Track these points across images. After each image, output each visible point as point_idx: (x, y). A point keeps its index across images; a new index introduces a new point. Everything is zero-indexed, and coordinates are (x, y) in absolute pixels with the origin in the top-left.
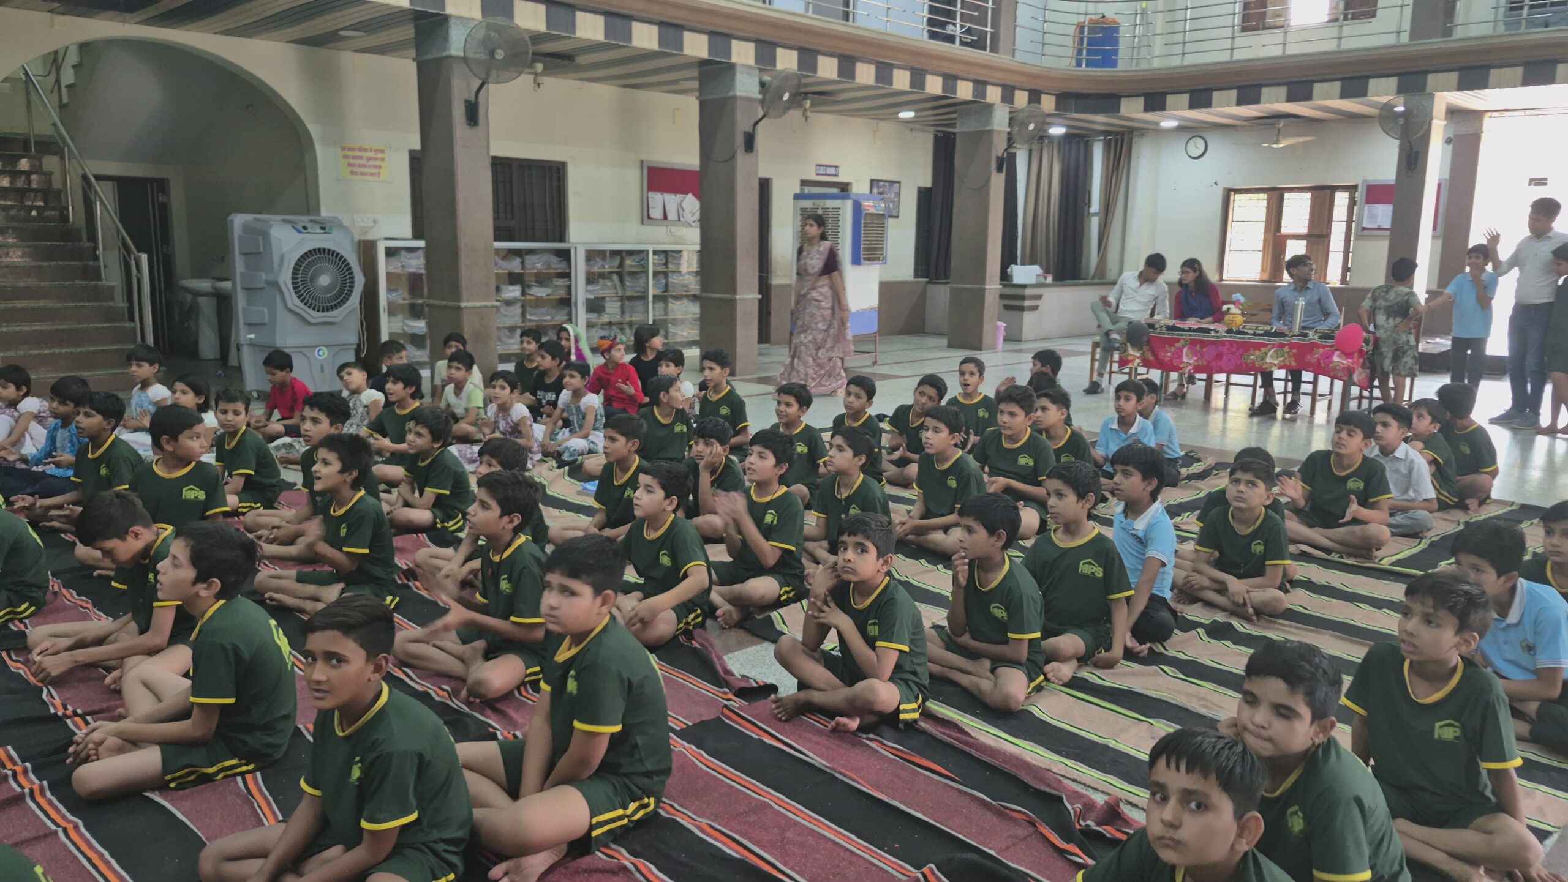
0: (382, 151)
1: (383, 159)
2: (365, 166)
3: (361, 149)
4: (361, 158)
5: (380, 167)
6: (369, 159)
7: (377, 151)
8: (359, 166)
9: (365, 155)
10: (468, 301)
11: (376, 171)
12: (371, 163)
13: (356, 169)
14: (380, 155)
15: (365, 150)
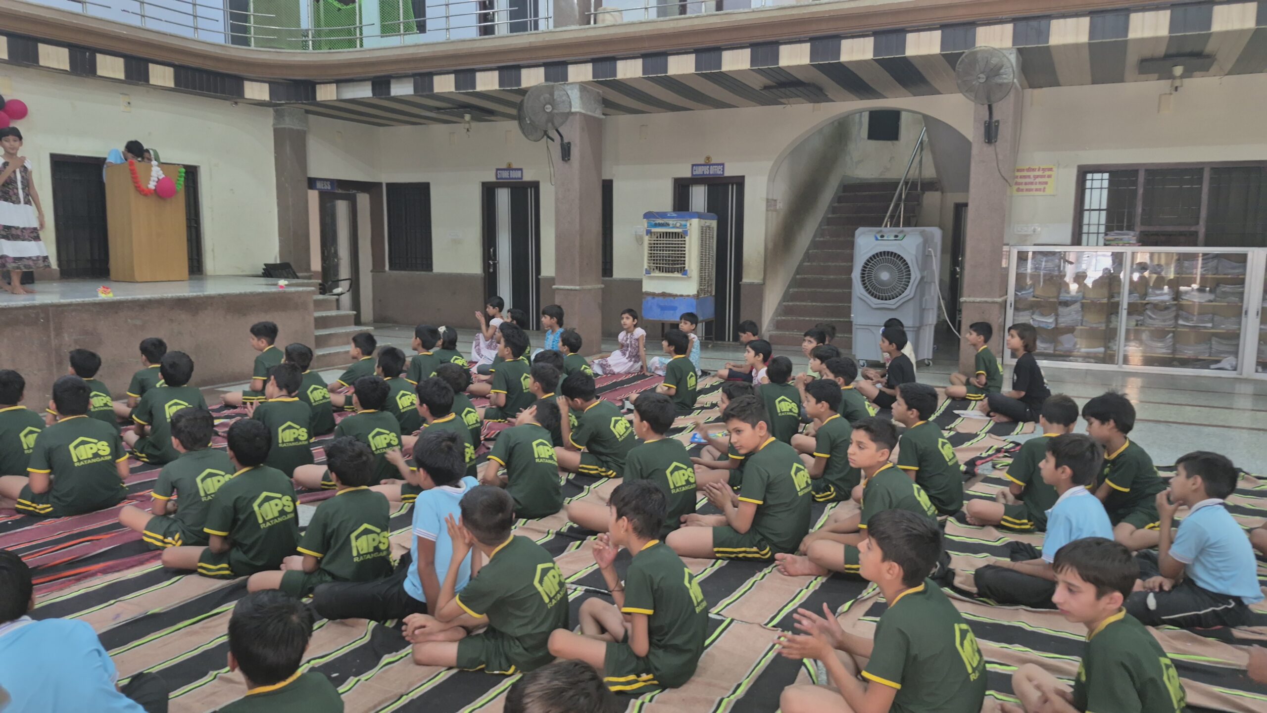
0: (1051, 169)
1: (1049, 176)
2: (1032, 183)
3: (1029, 170)
4: (1029, 177)
5: (1046, 183)
6: (1036, 177)
7: (1044, 170)
8: (1026, 184)
9: (1032, 174)
10: (969, 296)
11: (1042, 187)
12: (1038, 180)
13: (1021, 187)
14: (1047, 173)
15: (1034, 170)
